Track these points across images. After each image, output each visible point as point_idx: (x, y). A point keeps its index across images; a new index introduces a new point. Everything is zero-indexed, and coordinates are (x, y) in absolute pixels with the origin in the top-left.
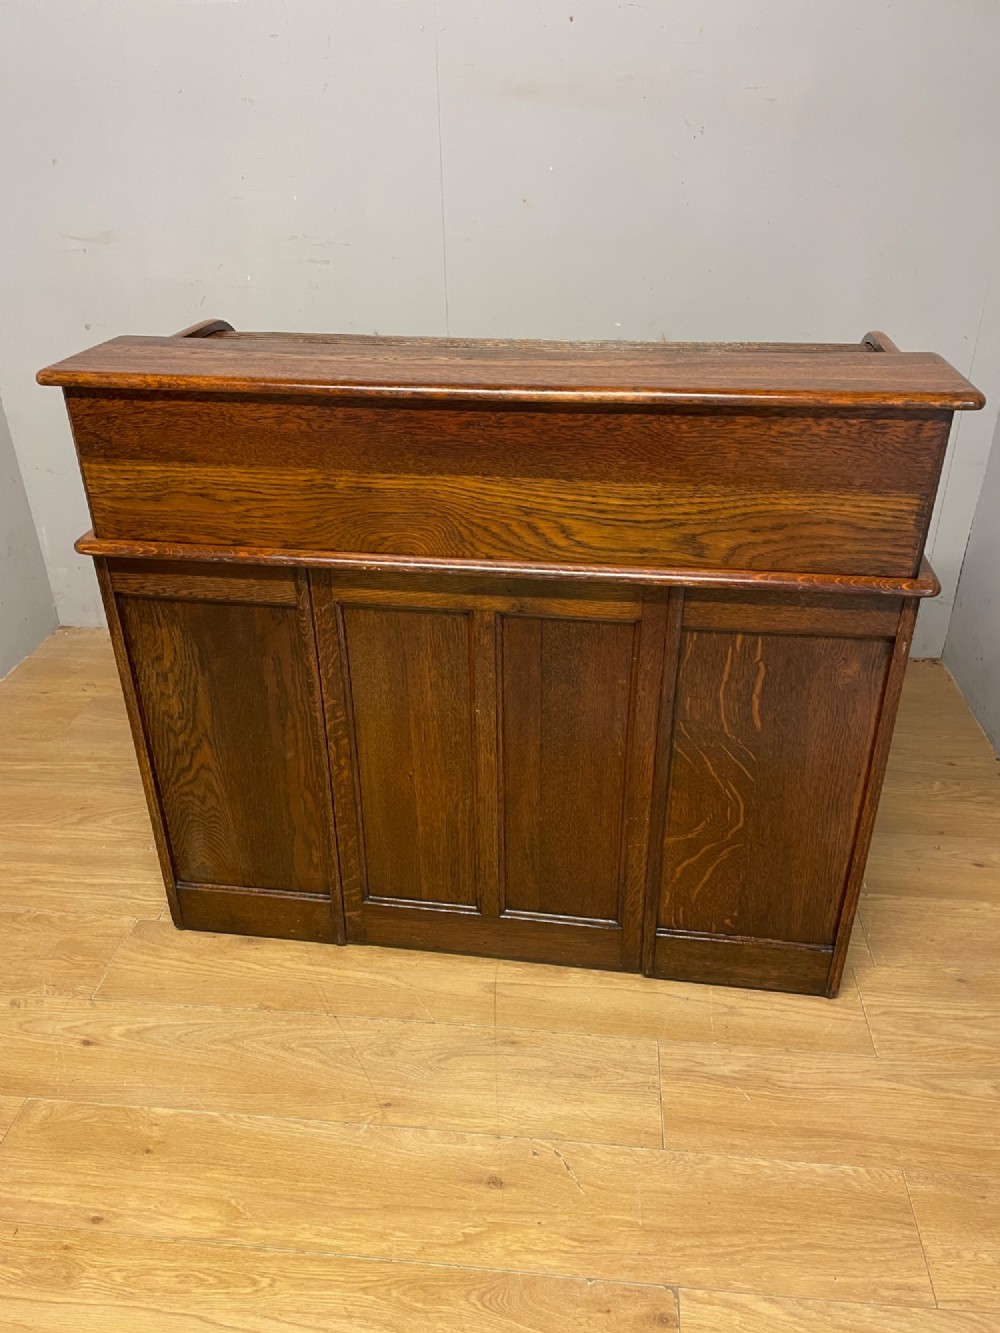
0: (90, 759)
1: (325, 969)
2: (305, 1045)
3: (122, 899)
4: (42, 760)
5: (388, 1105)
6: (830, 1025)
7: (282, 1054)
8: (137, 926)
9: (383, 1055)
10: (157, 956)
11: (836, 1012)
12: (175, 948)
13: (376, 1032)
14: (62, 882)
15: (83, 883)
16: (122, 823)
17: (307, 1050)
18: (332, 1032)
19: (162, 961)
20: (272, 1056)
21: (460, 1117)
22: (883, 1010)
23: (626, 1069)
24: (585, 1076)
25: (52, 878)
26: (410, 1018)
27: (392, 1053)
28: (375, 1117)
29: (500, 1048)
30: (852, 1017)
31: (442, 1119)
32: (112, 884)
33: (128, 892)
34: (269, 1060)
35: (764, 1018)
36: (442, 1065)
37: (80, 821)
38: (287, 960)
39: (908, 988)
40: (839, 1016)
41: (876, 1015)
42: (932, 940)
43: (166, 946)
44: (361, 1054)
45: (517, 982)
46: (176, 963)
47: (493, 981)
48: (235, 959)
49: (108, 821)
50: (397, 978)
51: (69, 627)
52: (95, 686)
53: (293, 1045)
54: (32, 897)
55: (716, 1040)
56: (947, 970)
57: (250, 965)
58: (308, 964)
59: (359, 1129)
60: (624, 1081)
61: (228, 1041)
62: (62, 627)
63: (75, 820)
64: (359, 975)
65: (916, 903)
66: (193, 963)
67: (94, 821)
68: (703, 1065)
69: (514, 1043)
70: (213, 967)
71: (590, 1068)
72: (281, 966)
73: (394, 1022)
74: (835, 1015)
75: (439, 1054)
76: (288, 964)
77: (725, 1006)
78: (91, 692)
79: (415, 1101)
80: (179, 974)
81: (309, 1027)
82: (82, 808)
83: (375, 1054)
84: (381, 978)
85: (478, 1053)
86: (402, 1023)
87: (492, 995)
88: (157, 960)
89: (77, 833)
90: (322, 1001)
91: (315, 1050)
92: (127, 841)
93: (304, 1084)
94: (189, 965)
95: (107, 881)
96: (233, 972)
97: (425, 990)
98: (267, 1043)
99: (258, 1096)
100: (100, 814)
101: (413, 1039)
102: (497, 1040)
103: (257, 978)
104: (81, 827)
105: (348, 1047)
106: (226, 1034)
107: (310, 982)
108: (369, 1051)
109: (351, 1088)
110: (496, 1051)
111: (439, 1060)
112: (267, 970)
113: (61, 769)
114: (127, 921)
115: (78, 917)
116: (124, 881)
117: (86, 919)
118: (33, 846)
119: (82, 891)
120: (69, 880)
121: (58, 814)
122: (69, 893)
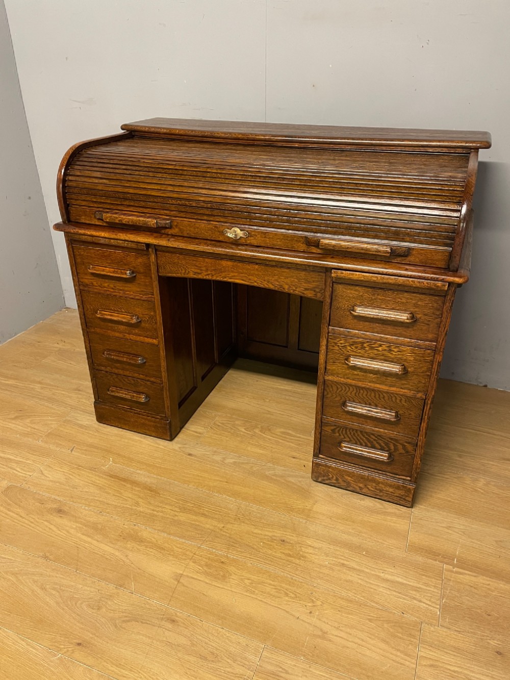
0: (40, 383)
1: (89, 540)
2: (54, 589)
3: (9, 469)
4: (16, 379)
5: (79, 644)
6: (389, 665)
7: (39, 591)
8: (8, 488)
9: (93, 608)
10: (8, 509)
11: (396, 656)
12: (20, 506)
13: (97, 591)
16: (34, 423)
17: (54, 592)
18: (73, 584)
19: (9, 513)
20: (33, 591)
21: (117, 666)
22: (431, 662)
23: (235, 661)
24: (206, 659)
26: (121, 586)
27: (99, 608)
28: (68, 651)
29: (163, 623)
30: (407, 663)
31: (105, 664)
32: (10, 459)
33: (15, 466)
35: (344, 647)
36: (124, 625)
37: (16, 418)
38: (72, 528)
39: (457, 649)
40: (398, 659)
41: (425, 665)
42: (489, 615)
43: (16, 504)
44: (82, 603)
45: (195, 577)
46: (15, 515)
47: (181, 572)
48: (46, 521)
49: (28, 420)
50: (127, 556)
51: (70, 308)
52: (64, 342)
53: (48, 586)
55: (304, 656)
56: (491, 642)
57: (52, 527)
58: (83, 534)
59: (55, 656)
60: (229, 670)
62: (67, 308)
63: (13, 417)
64: (106, 548)
65: (488, 583)
66: (23, 518)
67: (22, 419)
68: (287, 672)
69: (174, 621)
70: (32, 522)
71: (213, 653)
72: (68, 532)
73: (112, 586)
74: (394, 658)
75: (126, 617)
76: (72, 531)
77: (321, 630)
78: (60, 346)
79: (95, 646)
80: (14, 523)
81: (62, 576)
82: (20, 411)
83: (89, 606)
84: (117, 553)
85: (148, 622)
86: (114, 588)
87: (176, 583)
88: (7, 511)
89: (10, 424)
90: (77, 561)
91: (58, 593)
92: (30, 434)
93: (40, 615)
94: (21, 518)
95: (9, 456)
96: (41, 529)
97: (139, 569)
98: (35, 581)
99: (12, 615)
100: (27, 416)
101: (115, 602)
102: (164, 617)
103: (51, 536)
104: (13, 422)
105: (77, 596)
106: (16, 569)
107: (78, 546)
108: (87, 603)
109: (64, 626)
110: (160, 624)
111: (123, 621)
112: (59, 532)
113: (23, 386)
114: (5, 484)
116: (16, 458)
121: (8, 412)
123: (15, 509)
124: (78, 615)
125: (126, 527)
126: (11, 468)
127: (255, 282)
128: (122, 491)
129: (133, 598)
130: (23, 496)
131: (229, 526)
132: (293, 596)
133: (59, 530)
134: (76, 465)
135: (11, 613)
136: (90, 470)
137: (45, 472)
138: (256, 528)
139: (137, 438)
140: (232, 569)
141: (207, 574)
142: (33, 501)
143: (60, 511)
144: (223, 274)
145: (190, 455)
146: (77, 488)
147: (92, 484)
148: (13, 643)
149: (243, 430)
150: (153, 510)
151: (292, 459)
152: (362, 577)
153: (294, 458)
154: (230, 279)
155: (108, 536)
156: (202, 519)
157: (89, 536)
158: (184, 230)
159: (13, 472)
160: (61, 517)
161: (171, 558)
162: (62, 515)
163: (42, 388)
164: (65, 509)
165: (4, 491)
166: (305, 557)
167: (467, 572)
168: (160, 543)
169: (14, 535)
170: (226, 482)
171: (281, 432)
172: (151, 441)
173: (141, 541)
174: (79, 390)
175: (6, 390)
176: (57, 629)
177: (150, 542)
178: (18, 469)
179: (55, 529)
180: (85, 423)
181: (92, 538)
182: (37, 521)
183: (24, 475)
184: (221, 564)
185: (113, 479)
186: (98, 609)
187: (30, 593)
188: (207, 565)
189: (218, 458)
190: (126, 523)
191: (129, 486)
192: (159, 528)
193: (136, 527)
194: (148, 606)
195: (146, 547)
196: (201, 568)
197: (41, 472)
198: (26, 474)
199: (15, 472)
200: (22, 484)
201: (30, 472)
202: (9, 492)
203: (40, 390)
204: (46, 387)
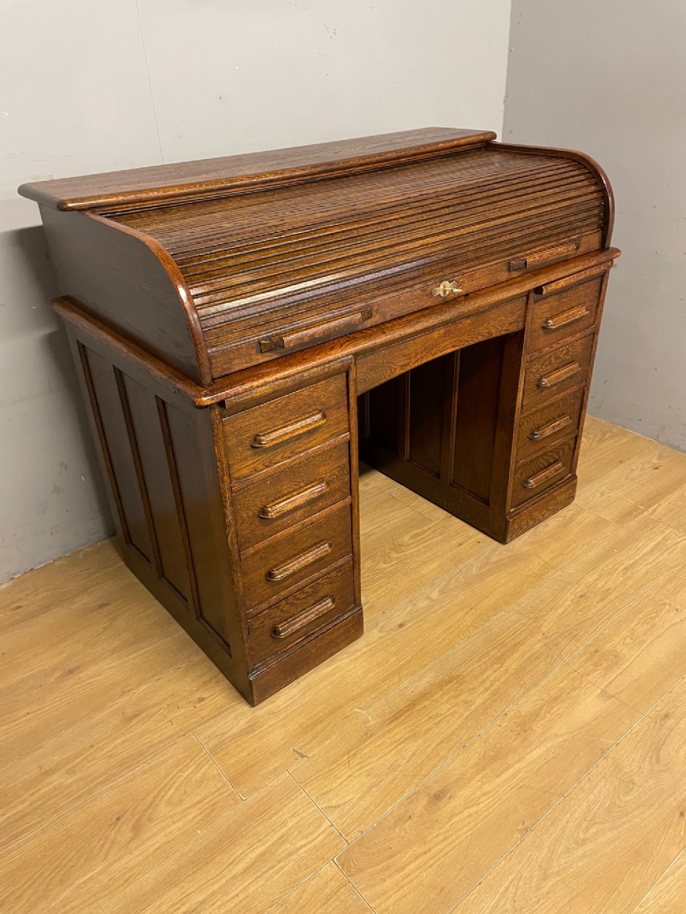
1: (512, 771)
2: (587, 829)
5: (682, 814)
7: (586, 848)
8: (343, 866)
9: (631, 790)
10: (398, 871)
12: (398, 852)
13: (604, 780)
14: (212, 894)
15: (235, 877)
16: (181, 800)
17: (593, 830)
19: (406, 871)
20: (584, 856)
26: (603, 752)
29: (667, 725)
32: (263, 854)
33: (287, 847)
34: (586, 860)
36: (663, 763)
38: (480, 787)
43: (390, 857)
44: (621, 801)
45: (610, 680)
46: (417, 862)
47: (599, 691)
48: (450, 819)
49: (163, 809)
50: (557, 735)
57: (466, 813)
58: (498, 776)
61: (545, 878)
64: (535, 754)
66: (430, 850)
67: (150, 820)
69: (666, 716)
70: (445, 839)
72: (485, 794)
75: (651, 758)
76: (487, 788)
80: (435, 867)
81: (568, 815)
82: (118, 819)
83: (626, 793)
84: (549, 745)
85: (664, 738)
86: (606, 760)
87: (614, 699)
88: (402, 873)
89: (149, 843)
90: (546, 792)
91: (596, 826)
92: (213, 811)
93: (628, 852)
94: (428, 855)
95: (253, 856)
96: (465, 829)
97: (581, 728)
98: (568, 850)
99: (621, 888)
100: (146, 810)
101: (627, 763)
102: (658, 721)
103: (486, 817)
104: (145, 836)
105: (608, 803)
106: (536, 873)
107: (519, 786)
108: (621, 794)
109: (651, 826)
110: (668, 729)
111: (657, 762)
112: (481, 805)
113: (31, 805)
114: (329, 870)
115: (282, 905)
116: (267, 842)
117: (291, 900)
118: (128, 890)
119: (247, 883)
120: (216, 887)
121: (102, 842)
122: (237, 895)
123: (403, 860)
124: (637, 808)
125: (504, 725)
126: (290, 854)
127: (466, 341)
128: (434, 713)
129: (626, 745)
130: (375, 844)
131: (544, 629)
132: (654, 615)
133: (479, 804)
134: (342, 756)
135: (616, 890)
136: (365, 741)
137: (334, 803)
138: (556, 609)
139: (329, 669)
140: (608, 647)
141: (609, 669)
142: (397, 830)
143: (438, 797)
144: (434, 351)
145: (401, 626)
146: (399, 766)
147: (399, 745)
148: (668, 892)
149: (385, 566)
150: (487, 689)
151: (461, 547)
152: (644, 564)
153: (461, 545)
154: (441, 352)
155: (515, 748)
156: (522, 649)
157: (506, 769)
158: (387, 312)
159: (306, 852)
160: (451, 797)
161: (575, 693)
162: (449, 795)
163: (71, 772)
164: (436, 789)
165: (348, 871)
166: (609, 589)
167: (654, 507)
168: (548, 698)
169: (462, 868)
170: (471, 609)
171: (411, 538)
172: (345, 656)
173: (535, 715)
176: (655, 836)
177: (542, 707)
178: (303, 842)
179: (473, 810)
180: (242, 724)
181: (510, 767)
182: (445, 832)
183: (324, 835)
184: (598, 654)
185: (403, 718)
186: (633, 784)
187: (588, 860)
188: (596, 665)
189: (423, 603)
190: (498, 722)
191: (426, 703)
192: (522, 692)
193: (510, 715)
194: (641, 734)
195: (549, 712)
196: (599, 672)
197: (331, 807)
198: (323, 832)
199: (305, 849)
200: (347, 841)
201: (320, 825)
202: (356, 863)
203: (75, 778)
204: (74, 766)
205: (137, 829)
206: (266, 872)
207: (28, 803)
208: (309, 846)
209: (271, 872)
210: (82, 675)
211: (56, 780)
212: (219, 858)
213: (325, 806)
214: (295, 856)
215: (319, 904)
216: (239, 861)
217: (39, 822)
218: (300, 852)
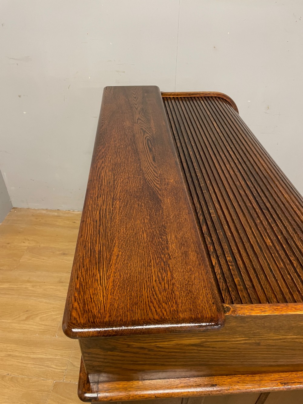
0: (29, 282)
4: (9, 282)
8: (54, 385)
14: (20, 357)
15: (29, 357)
16: (44, 321)
25: (17, 354)
32: (42, 358)
33: (49, 363)
49: (38, 319)
51: (16, 208)
52: (28, 240)
54: (9, 365)
62: (14, 208)
63: (24, 318)
67: (32, 319)
78: (27, 244)
82: (27, 311)
89: (25, 326)
92: (46, 332)
95: (40, 356)
100: (34, 315)
104: (26, 322)
113: (17, 288)
114: (50, 382)
115: (29, 379)
116: (47, 356)
117: (33, 380)
118: (8, 334)
119: (30, 363)
120: (23, 355)
121: (17, 314)
122: (24, 363)
126: (48, 366)
130: (70, 390)
159: (51, 370)
163: (33, 286)
165: (53, 389)
174: (62, 282)
175: (6, 294)
178: (54, 366)
183: (61, 371)
197: (72, 364)
198: (62, 369)
199: (52, 369)
200: (64, 379)
201: (63, 366)
202: (58, 389)
203: (32, 289)
204: (35, 285)
205: (27, 318)
206: (37, 365)
207: (16, 287)
208: (53, 369)
209: (38, 366)
210: (65, 258)
211: (29, 285)
212: (33, 348)
213: (71, 362)
214: (47, 368)
215: (37, 389)
216: (36, 354)
217: (13, 294)
218: (51, 369)
